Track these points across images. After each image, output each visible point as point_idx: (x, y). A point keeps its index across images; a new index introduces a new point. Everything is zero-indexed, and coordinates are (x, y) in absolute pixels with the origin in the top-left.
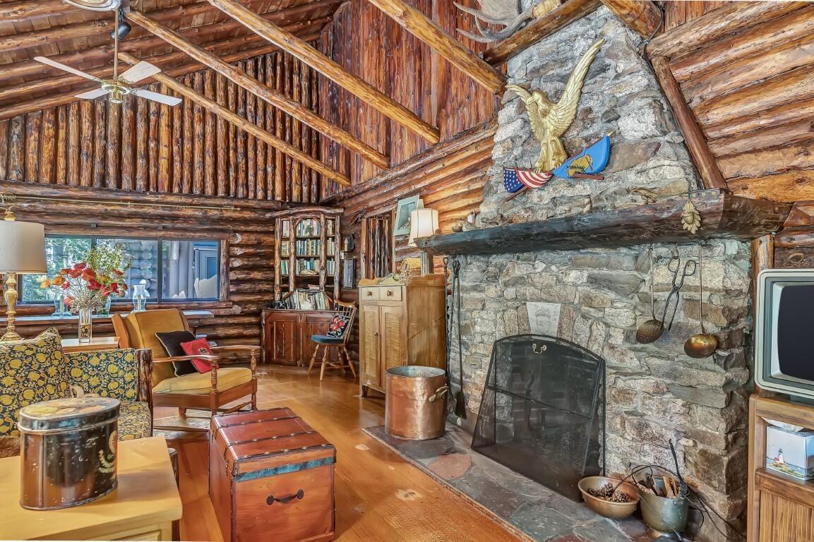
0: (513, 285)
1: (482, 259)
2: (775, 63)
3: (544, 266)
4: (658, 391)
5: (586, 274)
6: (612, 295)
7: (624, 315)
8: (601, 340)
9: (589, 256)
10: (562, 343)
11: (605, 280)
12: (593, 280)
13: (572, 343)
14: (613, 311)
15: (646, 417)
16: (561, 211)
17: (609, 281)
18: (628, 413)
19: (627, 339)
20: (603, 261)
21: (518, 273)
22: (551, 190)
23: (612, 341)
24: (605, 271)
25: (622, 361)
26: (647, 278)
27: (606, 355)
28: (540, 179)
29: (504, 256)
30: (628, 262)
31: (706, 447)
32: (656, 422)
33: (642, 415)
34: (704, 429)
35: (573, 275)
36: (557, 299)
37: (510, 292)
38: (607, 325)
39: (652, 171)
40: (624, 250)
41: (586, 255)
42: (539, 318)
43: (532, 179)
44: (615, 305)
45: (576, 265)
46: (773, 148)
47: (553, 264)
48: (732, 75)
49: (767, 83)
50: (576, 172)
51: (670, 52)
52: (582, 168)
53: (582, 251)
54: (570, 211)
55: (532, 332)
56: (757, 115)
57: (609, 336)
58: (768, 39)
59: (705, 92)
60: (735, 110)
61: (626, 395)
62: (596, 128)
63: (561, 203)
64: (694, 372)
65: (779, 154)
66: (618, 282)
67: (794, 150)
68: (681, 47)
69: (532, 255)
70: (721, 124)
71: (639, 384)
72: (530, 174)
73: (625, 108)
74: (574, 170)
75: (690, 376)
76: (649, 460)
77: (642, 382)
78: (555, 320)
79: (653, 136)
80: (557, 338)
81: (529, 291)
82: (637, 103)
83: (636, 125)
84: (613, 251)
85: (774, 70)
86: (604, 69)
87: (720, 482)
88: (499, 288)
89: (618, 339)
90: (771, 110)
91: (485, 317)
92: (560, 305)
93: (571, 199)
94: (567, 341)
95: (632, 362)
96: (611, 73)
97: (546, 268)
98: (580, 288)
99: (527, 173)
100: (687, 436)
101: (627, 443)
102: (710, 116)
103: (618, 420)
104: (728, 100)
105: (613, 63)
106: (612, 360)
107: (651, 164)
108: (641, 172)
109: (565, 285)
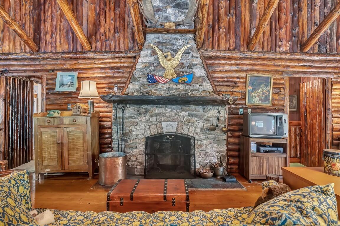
0: (156, 116)
1: (136, 106)
2: (228, 68)
3: (170, 110)
4: (210, 143)
5: (187, 113)
6: (197, 119)
7: (200, 124)
8: (193, 132)
9: (188, 108)
10: (178, 134)
11: (194, 115)
12: (190, 115)
13: (182, 134)
14: (197, 123)
15: (207, 150)
16: (172, 92)
17: (196, 115)
18: (201, 151)
19: (201, 131)
20: (193, 109)
21: (157, 112)
22: (168, 85)
23: (197, 132)
24: (194, 112)
25: (200, 137)
26: (206, 114)
27: (195, 136)
28: (166, 80)
29: (150, 106)
30: (201, 110)
31: (223, 154)
32: (209, 151)
33: (205, 150)
34: (221, 150)
35: (183, 113)
36: (176, 120)
37: (154, 119)
38: (195, 128)
39: (204, 86)
40: (200, 106)
41: (187, 107)
42: (168, 127)
43: (162, 80)
44: (198, 121)
45: (183, 110)
46: (227, 86)
47: (175, 109)
48: (219, 67)
49: (226, 71)
50: (181, 82)
51: (205, 55)
52: (184, 81)
53: (186, 106)
54: (175, 92)
55: (164, 132)
56: (224, 78)
57: (195, 130)
58: (227, 62)
59: (213, 69)
60: (220, 75)
61: (201, 146)
62: (185, 69)
63: (171, 90)
64: (220, 137)
65: (228, 88)
66: (198, 115)
67: (231, 87)
68: (208, 55)
69: (165, 106)
70: (216, 78)
71: (205, 142)
72: (161, 78)
73: (195, 66)
74: (181, 81)
75: (219, 138)
76: (208, 161)
77: (206, 141)
78: (175, 127)
79: (204, 77)
80: (176, 133)
81: (163, 118)
82: (198, 66)
83: (199, 72)
84: (197, 106)
85: (228, 69)
86: (188, 53)
87: (225, 161)
88: (147, 117)
89: (198, 131)
90: (227, 77)
91: (138, 128)
92: (177, 122)
93: (175, 89)
94: (180, 133)
95: (202, 137)
96: (190, 55)
97: (171, 111)
98: (185, 117)
99: (160, 78)
100: (217, 152)
101: (201, 159)
102: (214, 75)
103: (198, 153)
104: (218, 72)
105: (192, 53)
106: (197, 137)
107: (204, 84)
108: (201, 85)
109: (179, 116)
